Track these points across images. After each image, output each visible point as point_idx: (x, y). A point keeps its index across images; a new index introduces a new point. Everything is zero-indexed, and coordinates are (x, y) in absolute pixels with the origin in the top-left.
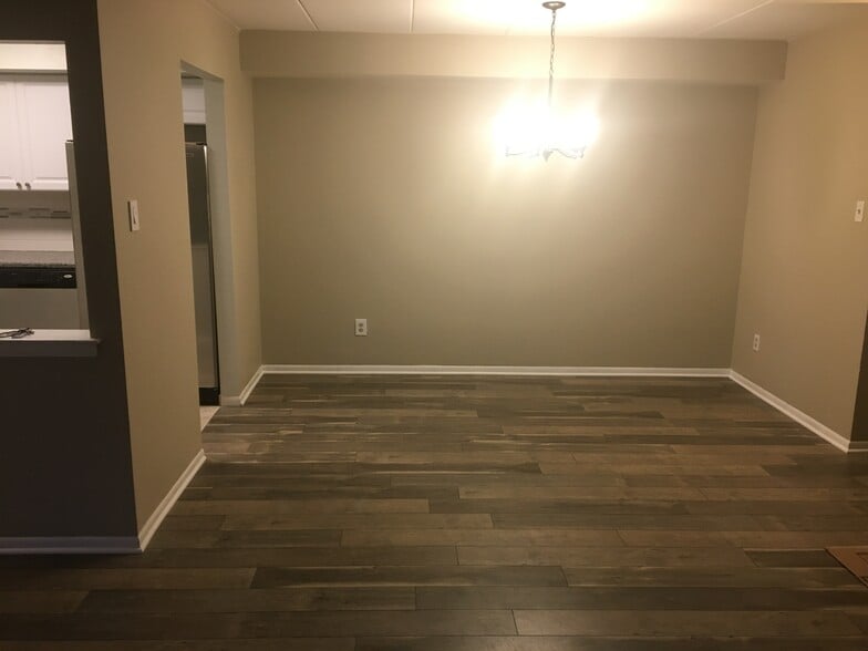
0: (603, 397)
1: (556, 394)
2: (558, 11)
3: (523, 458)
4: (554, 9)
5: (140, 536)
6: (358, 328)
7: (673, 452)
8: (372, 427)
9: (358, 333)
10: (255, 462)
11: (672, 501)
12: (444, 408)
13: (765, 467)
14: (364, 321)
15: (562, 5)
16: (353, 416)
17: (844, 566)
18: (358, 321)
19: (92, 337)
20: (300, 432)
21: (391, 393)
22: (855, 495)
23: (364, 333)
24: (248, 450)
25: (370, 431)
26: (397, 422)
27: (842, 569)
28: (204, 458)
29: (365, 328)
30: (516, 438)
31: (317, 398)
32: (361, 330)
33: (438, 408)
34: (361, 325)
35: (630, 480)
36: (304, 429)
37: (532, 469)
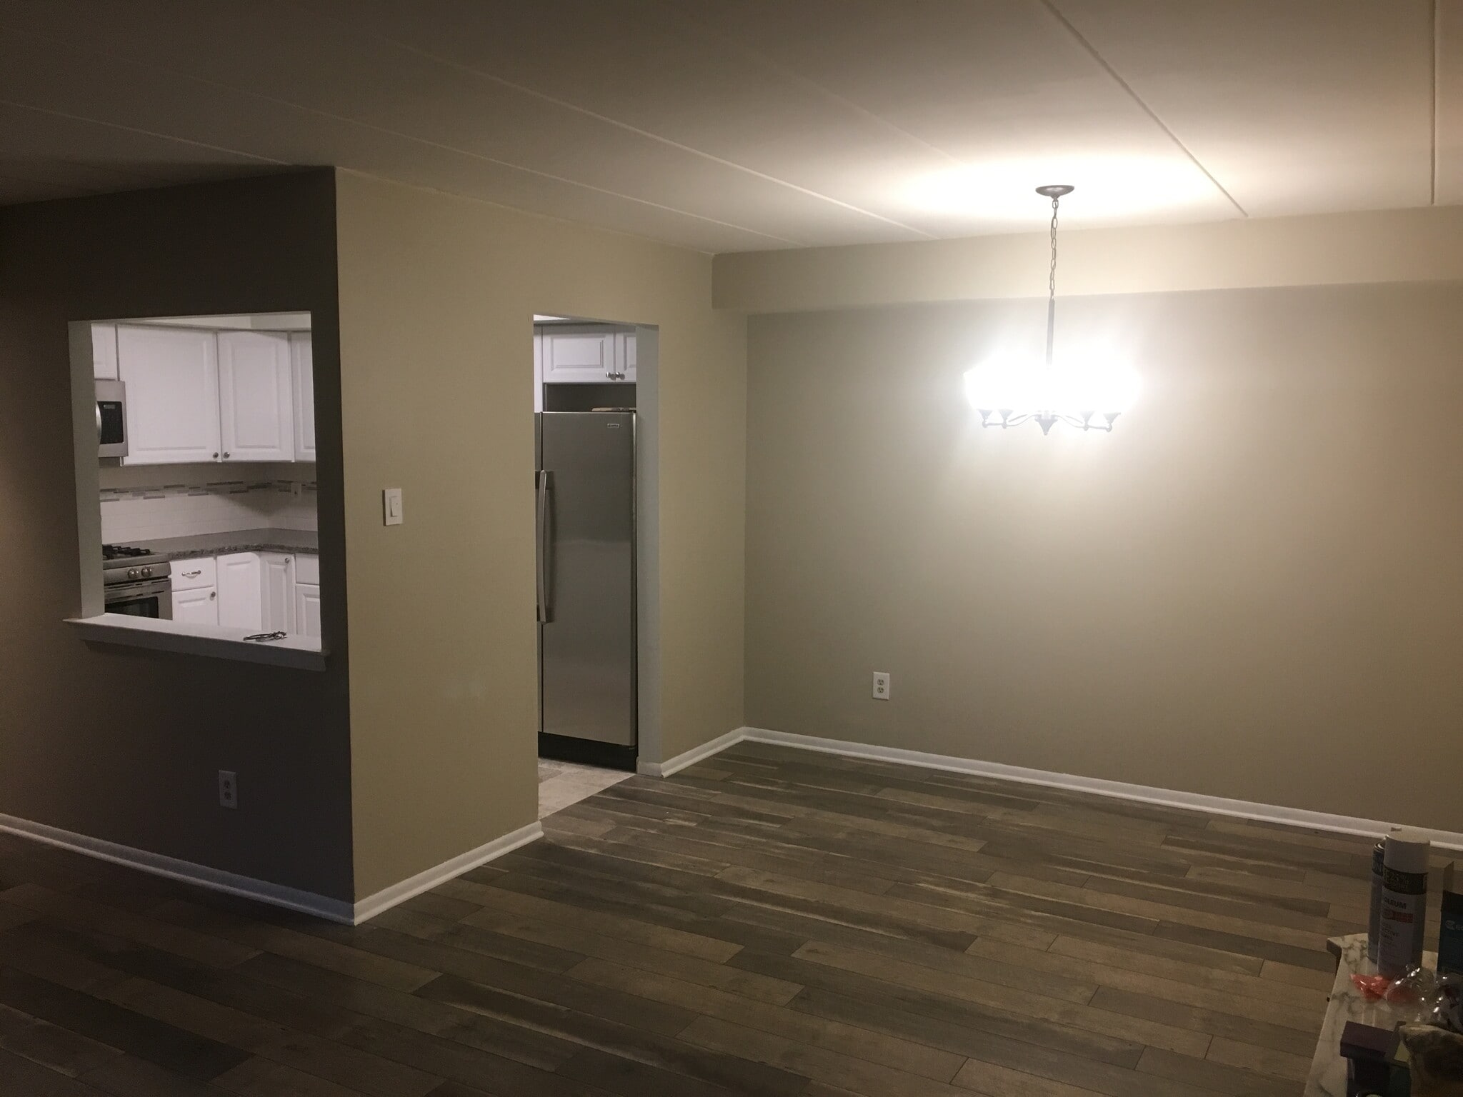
2: (1061, 198)
4: (1055, 196)
5: (356, 905)
6: (876, 686)
7: (1257, 972)
8: (796, 835)
9: (876, 694)
10: (593, 851)
14: (886, 676)
15: (1069, 189)
18: (878, 675)
19: (324, 647)
20: (693, 824)
21: (887, 795)
23: (886, 695)
24: (603, 835)
25: (786, 840)
28: (540, 834)
29: (887, 687)
31: (773, 784)
32: (880, 691)
34: (881, 682)
35: (1100, 995)
36: (703, 822)
37: (958, 943)
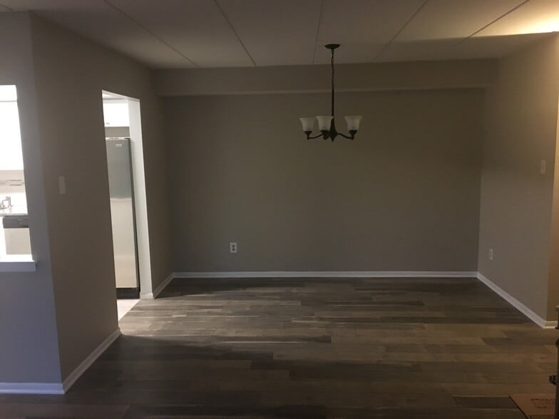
0: (388, 291)
1: (357, 290)
2: (335, 50)
3: (321, 332)
4: (333, 49)
6: (231, 248)
7: (424, 328)
8: (230, 312)
9: (232, 251)
10: (151, 335)
11: (413, 362)
12: (281, 300)
13: (484, 340)
14: (235, 244)
15: (338, 46)
16: (221, 305)
17: (518, 408)
18: (232, 244)
19: (33, 259)
20: (185, 316)
21: (250, 290)
22: (542, 358)
23: (236, 251)
24: (149, 328)
25: (228, 314)
26: (248, 309)
27: (517, 410)
28: (120, 333)
29: (236, 248)
30: (321, 319)
32: (234, 250)
33: (277, 299)
34: (233, 246)
35: (389, 348)
36: (188, 314)
37: (326, 340)
